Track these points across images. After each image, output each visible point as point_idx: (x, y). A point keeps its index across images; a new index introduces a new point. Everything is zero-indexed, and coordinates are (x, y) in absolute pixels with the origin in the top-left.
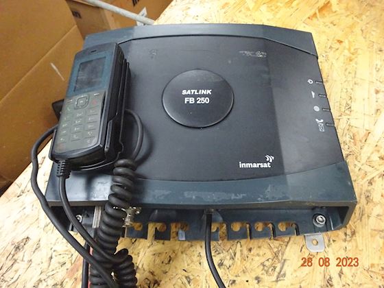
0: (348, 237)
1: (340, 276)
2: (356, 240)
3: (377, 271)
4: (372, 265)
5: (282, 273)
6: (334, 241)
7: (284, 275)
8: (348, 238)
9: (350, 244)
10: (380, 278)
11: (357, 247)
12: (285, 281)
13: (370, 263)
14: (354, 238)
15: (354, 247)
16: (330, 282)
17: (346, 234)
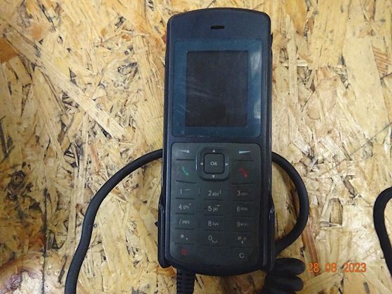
0: (54, 20)
1: (74, 82)
2: (66, 16)
3: (113, 35)
4: (104, 32)
5: (6, 141)
6: (41, 42)
7: (10, 140)
8: (55, 22)
9: (62, 27)
10: (121, 40)
11: (72, 24)
12: (16, 149)
13: (99, 31)
14: (62, 14)
15: (70, 28)
16: (66, 100)
17: (49, 19)
